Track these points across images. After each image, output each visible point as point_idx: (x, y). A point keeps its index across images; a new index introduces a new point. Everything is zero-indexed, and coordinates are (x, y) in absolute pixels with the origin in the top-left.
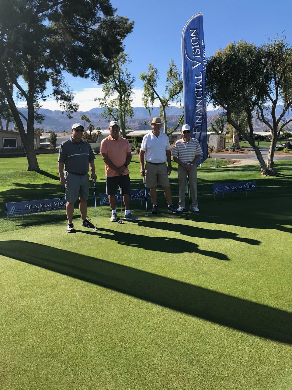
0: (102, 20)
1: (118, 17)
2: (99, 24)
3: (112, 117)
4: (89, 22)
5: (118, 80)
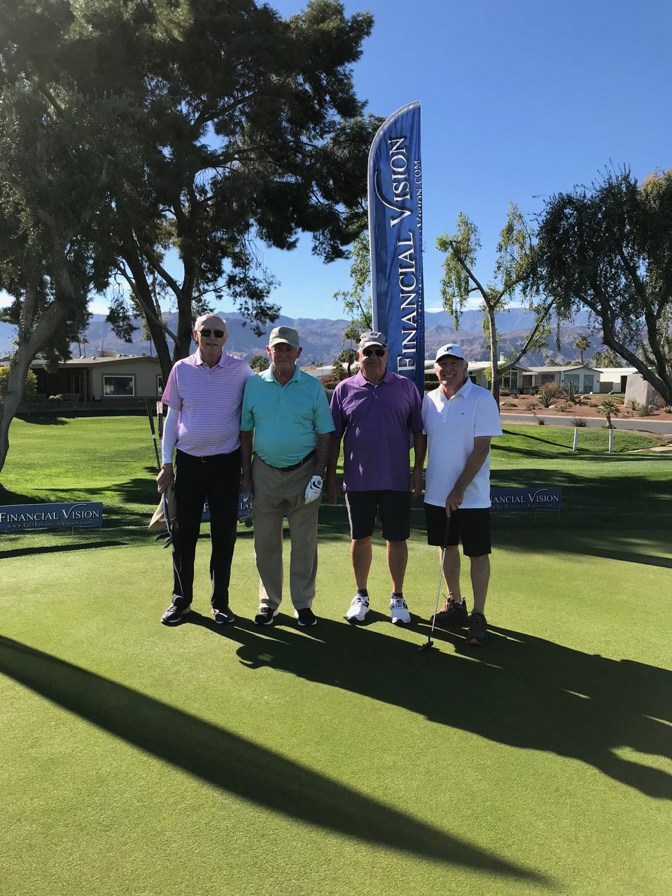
0: (338, 127)
1: (371, 118)
2: (332, 135)
4: (310, 132)
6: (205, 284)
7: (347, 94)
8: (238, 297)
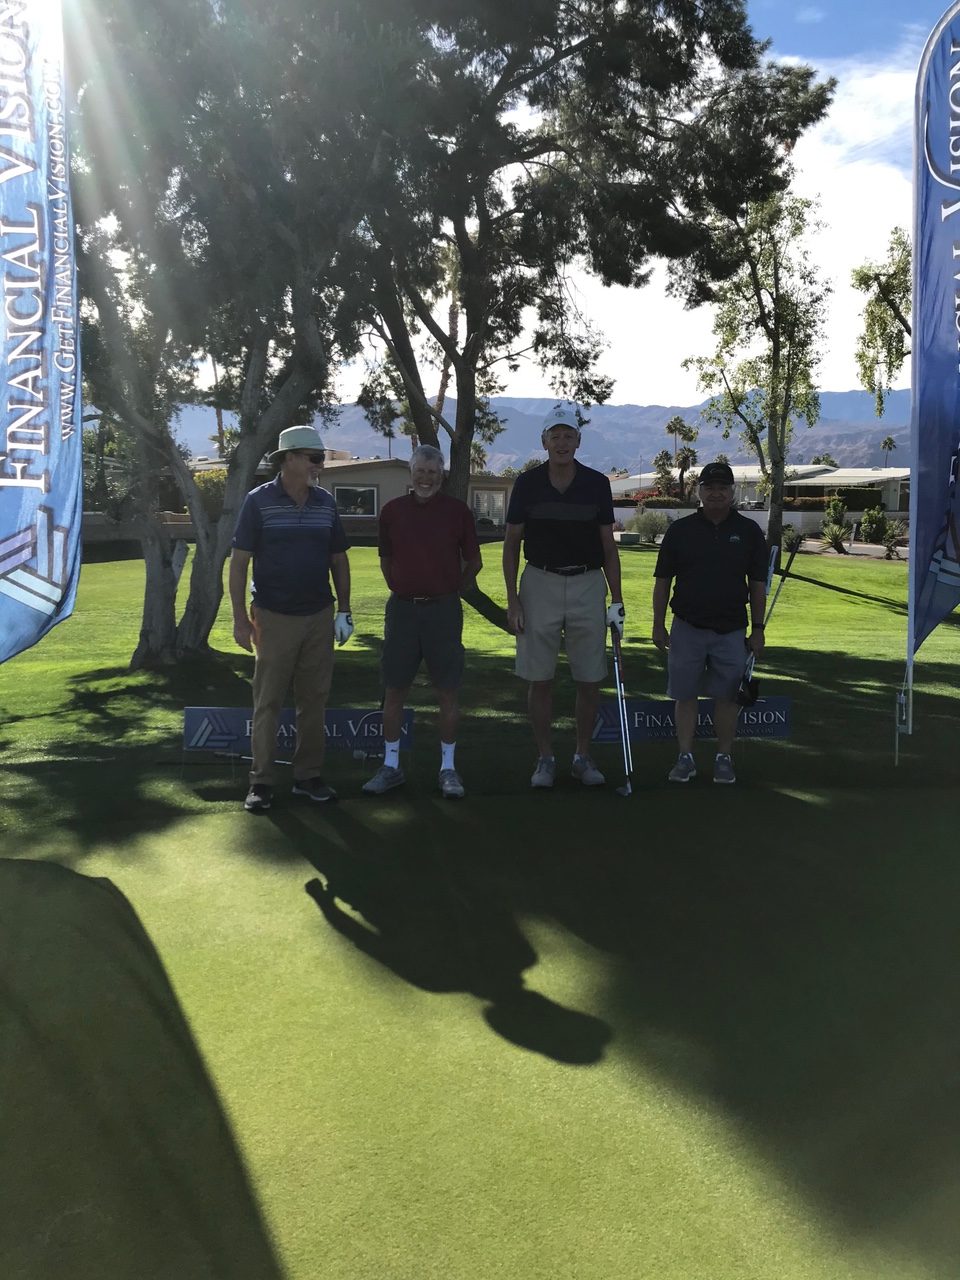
1: (774, 70)
2: (705, 103)
3: (739, 419)
5: (771, 294)
6: (493, 348)
7: (737, 30)
8: (549, 365)
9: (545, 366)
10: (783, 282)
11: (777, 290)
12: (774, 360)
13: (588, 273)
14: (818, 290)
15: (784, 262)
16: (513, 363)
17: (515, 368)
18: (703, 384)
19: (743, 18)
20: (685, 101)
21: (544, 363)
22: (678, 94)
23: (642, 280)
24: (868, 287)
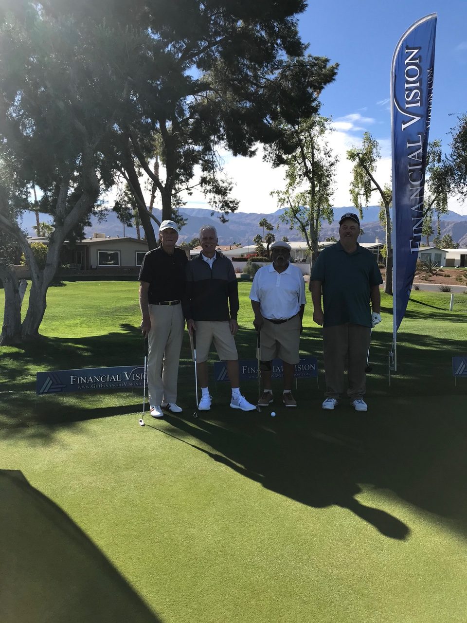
0: (285, 64)
1: (311, 58)
2: (280, 71)
3: (297, 220)
4: (263, 69)
5: (310, 162)
6: (179, 184)
7: (294, 38)
8: (208, 193)
9: (206, 193)
10: (316, 156)
11: (313, 160)
12: (312, 192)
13: (226, 149)
14: (332, 160)
15: (316, 147)
16: (189, 192)
17: (191, 194)
18: (280, 203)
19: (296, 33)
20: (270, 70)
21: (206, 192)
22: (267, 67)
23: (253, 154)
24: (354, 159)
